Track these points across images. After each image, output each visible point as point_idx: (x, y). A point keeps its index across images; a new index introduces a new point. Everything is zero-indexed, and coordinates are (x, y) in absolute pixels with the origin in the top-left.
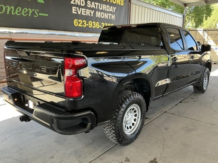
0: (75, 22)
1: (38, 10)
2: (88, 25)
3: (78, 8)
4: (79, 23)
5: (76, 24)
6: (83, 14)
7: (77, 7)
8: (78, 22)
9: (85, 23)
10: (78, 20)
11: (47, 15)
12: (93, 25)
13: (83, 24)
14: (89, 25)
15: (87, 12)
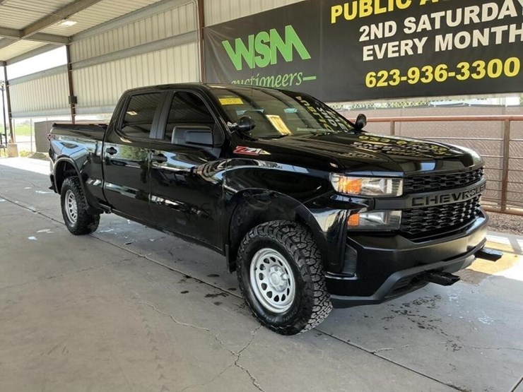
0: (368, 79)
1: (301, 73)
2: (404, 78)
3: (377, 47)
4: (378, 79)
5: (371, 82)
6: (390, 55)
7: (373, 44)
8: (376, 77)
9: (396, 77)
10: (377, 73)
11: (314, 78)
12: (423, 75)
13: (390, 78)
14: (408, 78)
15: (403, 48)
